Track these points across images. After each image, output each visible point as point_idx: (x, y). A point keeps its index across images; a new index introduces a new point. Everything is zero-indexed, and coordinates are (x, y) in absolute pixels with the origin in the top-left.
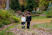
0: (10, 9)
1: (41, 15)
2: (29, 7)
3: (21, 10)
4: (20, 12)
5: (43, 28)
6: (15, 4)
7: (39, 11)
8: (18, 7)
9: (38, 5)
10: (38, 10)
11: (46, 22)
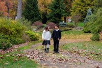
0: (24, 18)
1: (74, 29)
2: (55, 16)
3: (42, 21)
4: (40, 23)
5: (77, 50)
6: (32, 11)
7: (71, 22)
8: (36, 16)
9: (70, 12)
10: (70, 20)
11: (82, 40)
